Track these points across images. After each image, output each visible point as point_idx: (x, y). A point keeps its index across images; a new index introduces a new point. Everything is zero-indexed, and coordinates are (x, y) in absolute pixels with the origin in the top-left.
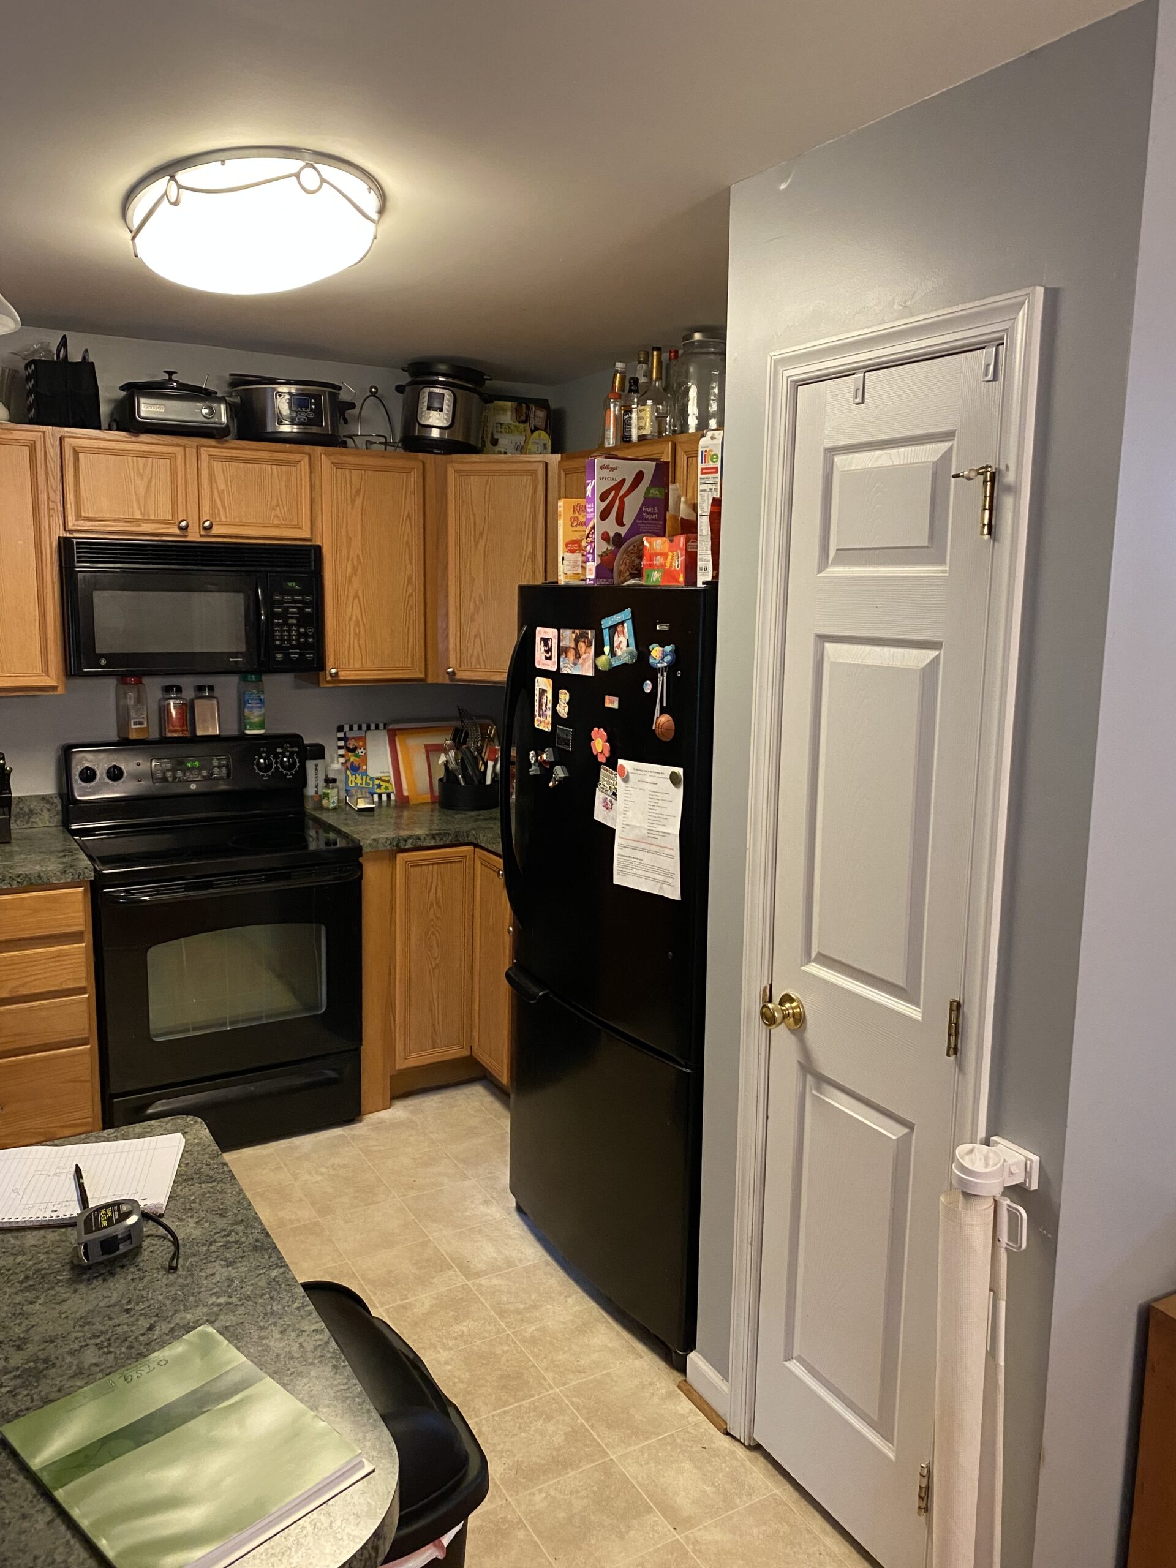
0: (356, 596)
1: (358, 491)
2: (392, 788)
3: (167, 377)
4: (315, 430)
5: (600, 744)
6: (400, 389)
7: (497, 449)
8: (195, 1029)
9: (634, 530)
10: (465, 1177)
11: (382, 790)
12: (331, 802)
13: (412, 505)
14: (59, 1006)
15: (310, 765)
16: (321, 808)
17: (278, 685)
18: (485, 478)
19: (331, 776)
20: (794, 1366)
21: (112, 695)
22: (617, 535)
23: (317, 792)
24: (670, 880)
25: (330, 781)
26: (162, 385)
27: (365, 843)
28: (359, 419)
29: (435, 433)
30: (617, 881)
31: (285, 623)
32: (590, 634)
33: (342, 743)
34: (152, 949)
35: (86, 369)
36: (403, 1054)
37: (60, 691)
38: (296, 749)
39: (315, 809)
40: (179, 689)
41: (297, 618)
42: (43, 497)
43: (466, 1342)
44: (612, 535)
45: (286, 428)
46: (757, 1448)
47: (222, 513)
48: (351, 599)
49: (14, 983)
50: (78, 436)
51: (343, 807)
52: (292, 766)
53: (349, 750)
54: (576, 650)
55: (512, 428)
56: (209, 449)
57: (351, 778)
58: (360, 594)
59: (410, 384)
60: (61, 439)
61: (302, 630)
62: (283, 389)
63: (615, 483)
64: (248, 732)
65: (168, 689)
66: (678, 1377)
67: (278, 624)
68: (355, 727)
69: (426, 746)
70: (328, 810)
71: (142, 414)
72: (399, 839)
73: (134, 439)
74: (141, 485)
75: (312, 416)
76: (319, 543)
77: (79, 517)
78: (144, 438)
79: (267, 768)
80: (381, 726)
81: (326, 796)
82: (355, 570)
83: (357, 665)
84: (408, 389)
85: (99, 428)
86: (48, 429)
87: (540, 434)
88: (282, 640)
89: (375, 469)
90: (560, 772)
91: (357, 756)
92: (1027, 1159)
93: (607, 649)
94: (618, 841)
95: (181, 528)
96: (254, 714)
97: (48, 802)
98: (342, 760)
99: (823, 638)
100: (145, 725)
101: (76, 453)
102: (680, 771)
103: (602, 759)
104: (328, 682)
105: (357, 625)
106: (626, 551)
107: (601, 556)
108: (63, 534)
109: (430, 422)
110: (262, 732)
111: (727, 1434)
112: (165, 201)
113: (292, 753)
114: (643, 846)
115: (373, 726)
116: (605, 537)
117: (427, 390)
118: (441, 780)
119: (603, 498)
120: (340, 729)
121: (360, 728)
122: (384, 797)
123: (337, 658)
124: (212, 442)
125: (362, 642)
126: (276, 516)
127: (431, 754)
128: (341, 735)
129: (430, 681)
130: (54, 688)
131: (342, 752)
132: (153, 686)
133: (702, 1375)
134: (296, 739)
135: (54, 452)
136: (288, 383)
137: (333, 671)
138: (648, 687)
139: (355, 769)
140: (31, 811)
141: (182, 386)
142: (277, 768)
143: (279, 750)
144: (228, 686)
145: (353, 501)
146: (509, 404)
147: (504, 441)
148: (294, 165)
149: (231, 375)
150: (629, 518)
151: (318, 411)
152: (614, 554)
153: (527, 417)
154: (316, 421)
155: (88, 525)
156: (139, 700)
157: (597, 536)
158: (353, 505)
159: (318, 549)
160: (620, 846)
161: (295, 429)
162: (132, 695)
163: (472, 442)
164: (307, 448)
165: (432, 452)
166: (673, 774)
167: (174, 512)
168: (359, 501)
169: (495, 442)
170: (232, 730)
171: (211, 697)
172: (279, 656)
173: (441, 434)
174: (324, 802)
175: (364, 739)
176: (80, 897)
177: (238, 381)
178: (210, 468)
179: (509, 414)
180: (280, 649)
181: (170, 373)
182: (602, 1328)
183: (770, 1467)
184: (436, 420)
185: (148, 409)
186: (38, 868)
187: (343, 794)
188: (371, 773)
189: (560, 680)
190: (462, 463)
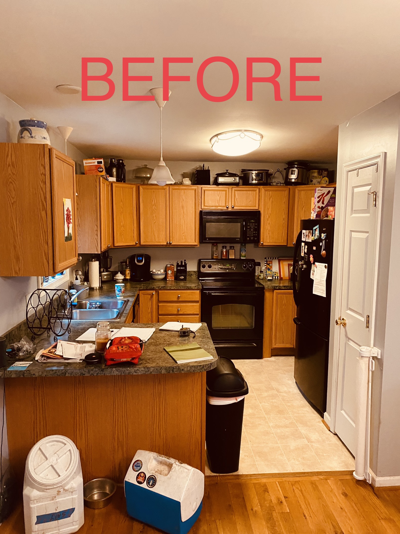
0: (269, 224)
1: (271, 197)
2: (279, 275)
3: (226, 171)
4: (261, 182)
5: (312, 259)
6: (285, 169)
7: (312, 183)
8: (222, 328)
9: (327, 205)
10: (285, 374)
11: (276, 275)
12: (261, 277)
13: (285, 200)
14: (193, 317)
15: (257, 267)
16: (259, 278)
17: (250, 247)
18: (305, 192)
19: (262, 270)
20: (343, 412)
21: (211, 247)
22: (322, 207)
23: (258, 274)
24: (324, 292)
25: (261, 272)
26: (225, 173)
27: (266, 286)
28: (274, 177)
29: (293, 180)
30: (314, 293)
31: (250, 230)
32: (311, 231)
33: (266, 262)
34: (214, 306)
35: (209, 171)
36: (274, 344)
37: (198, 246)
38: (253, 263)
39: (257, 279)
40: (226, 247)
41: (253, 229)
42: (197, 201)
43: (273, 403)
44: (321, 207)
45: (254, 182)
46: (336, 434)
47: (237, 203)
48: (268, 224)
49: (184, 311)
50: (205, 187)
51: (264, 279)
52: (251, 267)
53: (267, 264)
54: (309, 235)
55: (317, 177)
56: (235, 188)
57: (268, 272)
58: (270, 223)
59: (287, 168)
60: (202, 188)
61: (254, 232)
62: (254, 172)
63: (322, 194)
64: (241, 258)
65: (223, 247)
66: (323, 419)
67: (248, 231)
68: (270, 258)
69: (288, 264)
70: (260, 279)
71: (219, 181)
72: (275, 286)
73: (218, 187)
74: (218, 198)
75: (260, 178)
76: (260, 210)
77: (204, 206)
78: (220, 186)
79: (245, 267)
80: (277, 258)
81: (260, 275)
82: (269, 217)
83: (268, 241)
84: (287, 169)
85: (209, 184)
86: (199, 186)
87: (325, 178)
88: (249, 235)
89: (276, 191)
90: (304, 266)
91: (270, 266)
92: (378, 351)
93: (314, 235)
94: (314, 283)
95: (227, 208)
96: (243, 254)
97: (195, 272)
98: (266, 267)
99: (351, 231)
100: (217, 255)
101: (204, 191)
102: (327, 265)
103: (312, 263)
104: (261, 246)
105: (269, 231)
106: (324, 211)
107: (317, 212)
108: (201, 210)
109: (291, 178)
110: (245, 258)
111: (330, 431)
112: (216, 142)
113: (252, 264)
114: (319, 284)
115: (274, 258)
116: (319, 207)
117: (291, 169)
118: (291, 273)
119: (318, 198)
120: (266, 258)
121: (271, 258)
122: (276, 277)
123: (263, 239)
124: (235, 186)
125: (270, 235)
126: (250, 204)
127: (289, 266)
128: (266, 260)
129: (288, 246)
130: (197, 245)
131: (266, 265)
132: (220, 246)
133: (327, 418)
134: (253, 260)
135: (200, 191)
136: (255, 170)
137: (262, 243)
138: (321, 244)
139: (269, 269)
140: (191, 274)
141: (230, 174)
142: (248, 267)
143: (249, 263)
144: (238, 246)
145: (270, 199)
146: (316, 171)
147: (315, 181)
148: (239, 133)
149: (242, 169)
150: (325, 203)
151: (262, 177)
152: (321, 211)
153: (321, 174)
154: (261, 179)
155: (206, 208)
156: (217, 249)
157: (316, 207)
158: (270, 200)
159: (260, 211)
160: (315, 284)
161: (256, 182)
162: (215, 248)
163: (304, 182)
164: (259, 187)
165: (292, 185)
166: (325, 266)
167: (226, 203)
168: (271, 199)
169: (312, 181)
170: (238, 257)
171: (233, 249)
172: (248, 239)
173: (295, 181)
174: (260, 277)
175: (272, 261)
176: (199, 293)
177: (243, 171)
178: (234, 193)
179: (316, 173)
180: (248, 237)
181: (227, 170)
182: (307, 407)
183: (338, 438)
184: (293, 177)
185: (221, 180)
186: (190, 285)
187: (265, 276)
188: (273, 271)
189: (306, 243)
190: (299, 188)
